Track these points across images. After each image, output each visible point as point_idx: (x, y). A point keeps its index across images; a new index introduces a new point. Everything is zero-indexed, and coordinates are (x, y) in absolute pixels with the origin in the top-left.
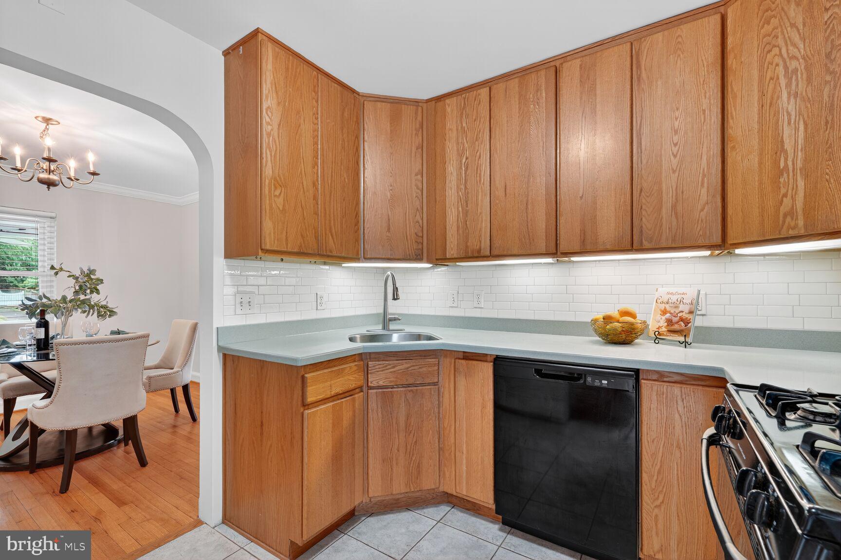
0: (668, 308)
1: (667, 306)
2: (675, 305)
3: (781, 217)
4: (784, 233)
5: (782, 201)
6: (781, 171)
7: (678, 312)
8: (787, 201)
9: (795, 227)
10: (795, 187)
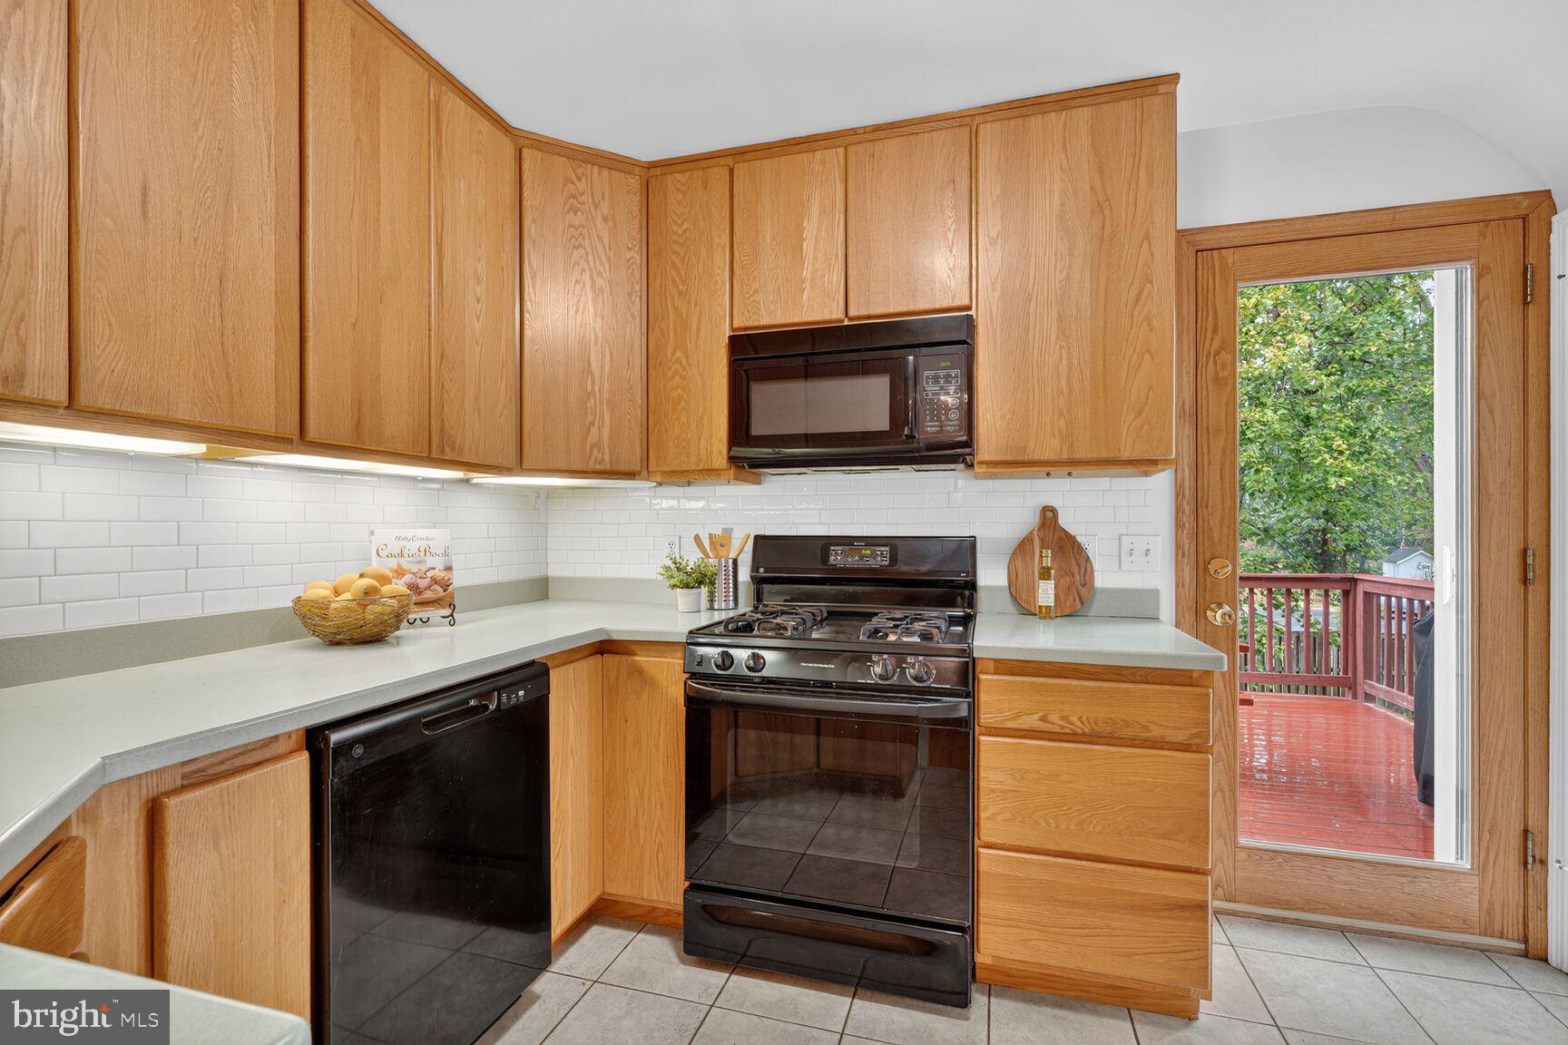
0: (406, 566)
1: (402, 561)
2: (416, 559)
3: (588, 447)
4: (591, 466)
5: (589, 429)
6: (589, 395)
7: (425, 569)
8: (594, 430)
9: (602, 461)
10: (602, 418)
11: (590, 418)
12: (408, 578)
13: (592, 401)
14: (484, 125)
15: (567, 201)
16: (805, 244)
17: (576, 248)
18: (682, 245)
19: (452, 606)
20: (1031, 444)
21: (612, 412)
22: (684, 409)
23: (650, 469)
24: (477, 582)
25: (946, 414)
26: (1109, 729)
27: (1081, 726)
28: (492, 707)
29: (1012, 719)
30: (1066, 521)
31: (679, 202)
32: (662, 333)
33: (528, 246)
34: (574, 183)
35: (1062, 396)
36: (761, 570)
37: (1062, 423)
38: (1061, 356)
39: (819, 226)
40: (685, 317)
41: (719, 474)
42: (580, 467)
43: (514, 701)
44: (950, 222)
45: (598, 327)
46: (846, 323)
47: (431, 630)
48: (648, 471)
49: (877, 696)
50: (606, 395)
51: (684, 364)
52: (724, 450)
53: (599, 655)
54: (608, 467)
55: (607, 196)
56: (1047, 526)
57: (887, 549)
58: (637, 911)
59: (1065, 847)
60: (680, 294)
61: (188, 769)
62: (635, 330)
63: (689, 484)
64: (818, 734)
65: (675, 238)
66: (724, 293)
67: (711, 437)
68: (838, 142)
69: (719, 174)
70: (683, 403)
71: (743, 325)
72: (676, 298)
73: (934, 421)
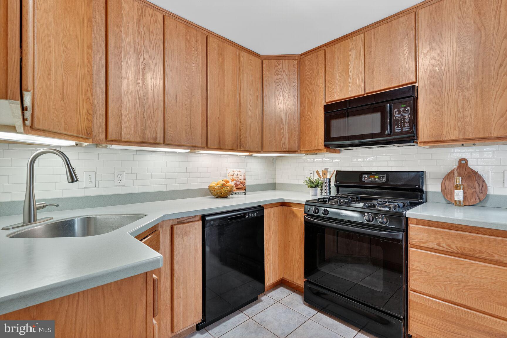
0: (234, 179)
1: (233, 177)
2: (237, 177)
3: (282, 144)
4: (282, 150)
5: (282, 139)
6: (282, 128)
7: (239, 179)
8: (283, 139)
9: (286, 148)
10: (286, 135)
11: (282, 135)
12: (235, 182)
13: (283, 130)
14: (252, 57)
15: (276, 72)
16: (350, 70)
17: (278, 85)
18: (310, 78)
19: (245, 190)
20: (444, 133)
21: (289, 133)
22: (310, 130)
23: (301, 150)
24: (255, 183)
25: (404, 125)
26: (471, 253)
27: (457, 250)
28: (247, 217)
29: (424, 243)
30: (472, 165)
31: (309, 65)
32: (304, 107)
33: (264, 87)
34: (277, 67)
35: (460, 113)
36: (338, 183)
37: (459, 124)
38: (459, 96)
39: (355, 63)
40: (311, 101)
41: (322, 151)
42: (279, 151)
43: (253, 216)
44: (406, 51)
45: (285, 108)
46: (365, 95)
47: (241, 196)
48: (300, 151)
49: (366, 227)
50: (287, 128)
51: (310, 116)
52: (323, 143)
53: (282, 206)
54: (288, 150)
55: (287, 68)
56: (462, 167)
57: (385, 176)
58: (295, 286)
59: (449, 298)
60: (310, 94)
61: (178, 220)
62: (296, 107)
63: (316, 154)
64: (337, 236)
65: (308, 76)
66: (323, 92)
67: (319, 139)
68: (361, 32)
69: (321, 53)
70: (310, 128)
71: (329, 101)
72: (308, 95)
73: (398, 128)
